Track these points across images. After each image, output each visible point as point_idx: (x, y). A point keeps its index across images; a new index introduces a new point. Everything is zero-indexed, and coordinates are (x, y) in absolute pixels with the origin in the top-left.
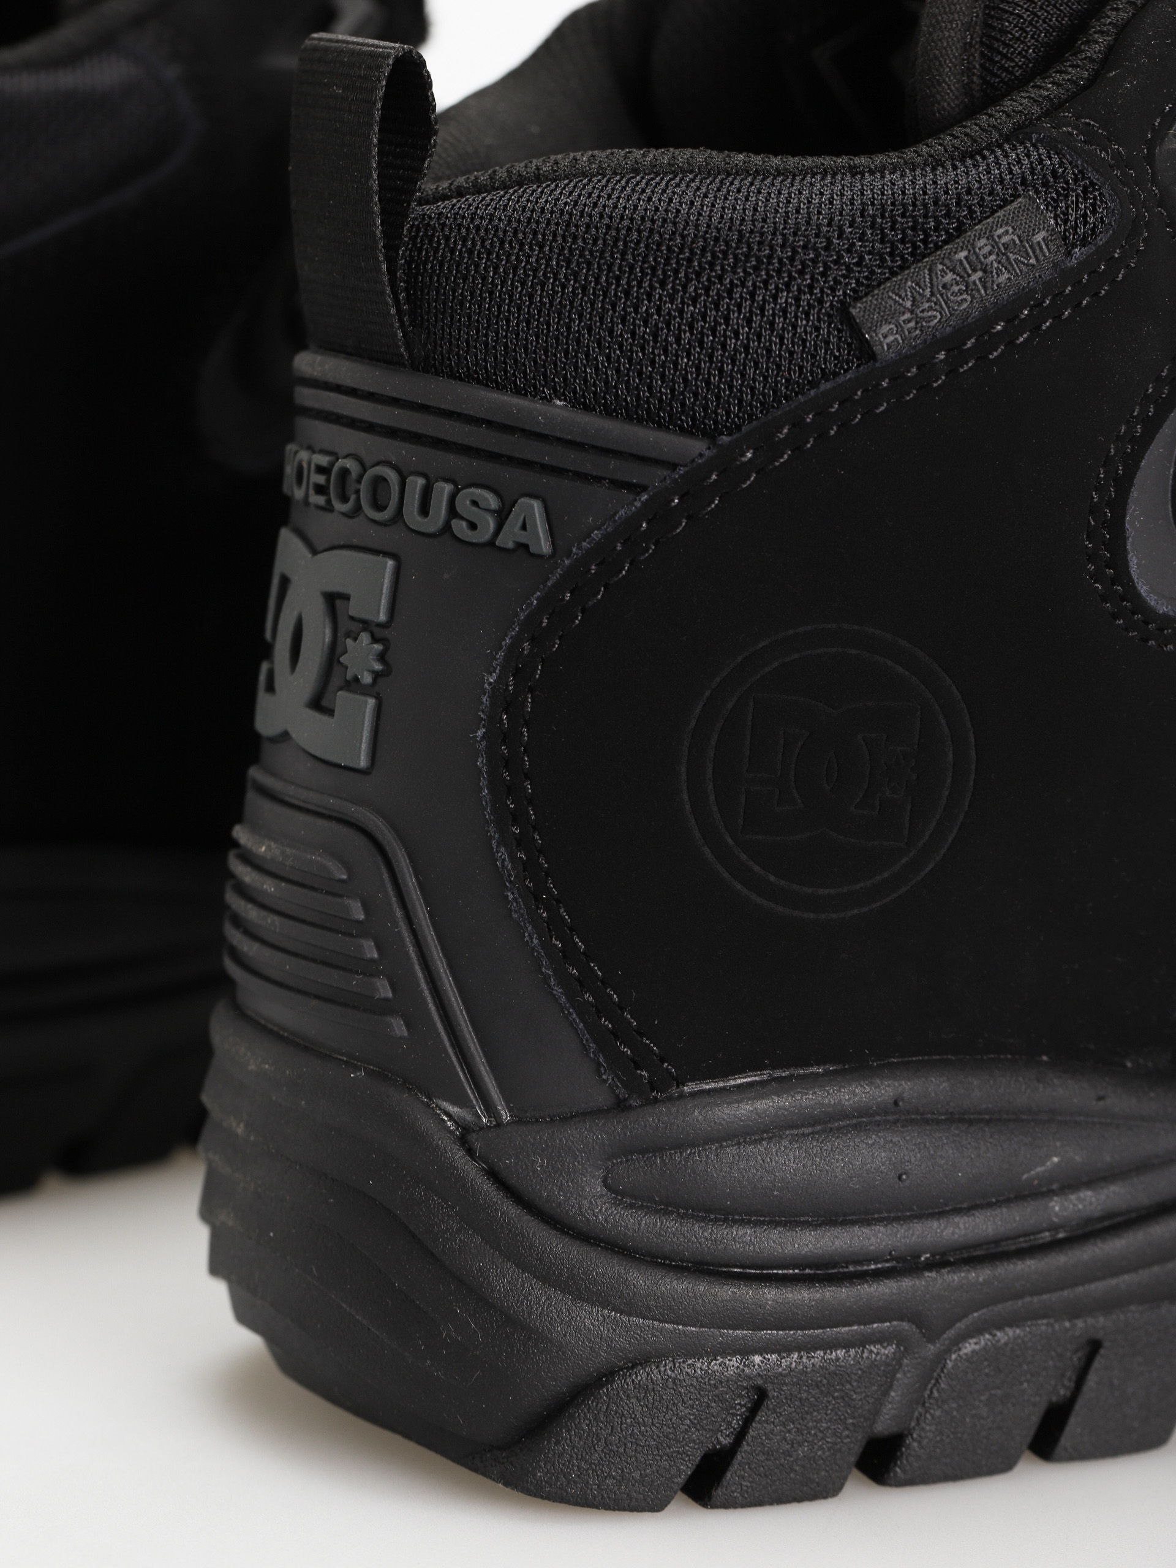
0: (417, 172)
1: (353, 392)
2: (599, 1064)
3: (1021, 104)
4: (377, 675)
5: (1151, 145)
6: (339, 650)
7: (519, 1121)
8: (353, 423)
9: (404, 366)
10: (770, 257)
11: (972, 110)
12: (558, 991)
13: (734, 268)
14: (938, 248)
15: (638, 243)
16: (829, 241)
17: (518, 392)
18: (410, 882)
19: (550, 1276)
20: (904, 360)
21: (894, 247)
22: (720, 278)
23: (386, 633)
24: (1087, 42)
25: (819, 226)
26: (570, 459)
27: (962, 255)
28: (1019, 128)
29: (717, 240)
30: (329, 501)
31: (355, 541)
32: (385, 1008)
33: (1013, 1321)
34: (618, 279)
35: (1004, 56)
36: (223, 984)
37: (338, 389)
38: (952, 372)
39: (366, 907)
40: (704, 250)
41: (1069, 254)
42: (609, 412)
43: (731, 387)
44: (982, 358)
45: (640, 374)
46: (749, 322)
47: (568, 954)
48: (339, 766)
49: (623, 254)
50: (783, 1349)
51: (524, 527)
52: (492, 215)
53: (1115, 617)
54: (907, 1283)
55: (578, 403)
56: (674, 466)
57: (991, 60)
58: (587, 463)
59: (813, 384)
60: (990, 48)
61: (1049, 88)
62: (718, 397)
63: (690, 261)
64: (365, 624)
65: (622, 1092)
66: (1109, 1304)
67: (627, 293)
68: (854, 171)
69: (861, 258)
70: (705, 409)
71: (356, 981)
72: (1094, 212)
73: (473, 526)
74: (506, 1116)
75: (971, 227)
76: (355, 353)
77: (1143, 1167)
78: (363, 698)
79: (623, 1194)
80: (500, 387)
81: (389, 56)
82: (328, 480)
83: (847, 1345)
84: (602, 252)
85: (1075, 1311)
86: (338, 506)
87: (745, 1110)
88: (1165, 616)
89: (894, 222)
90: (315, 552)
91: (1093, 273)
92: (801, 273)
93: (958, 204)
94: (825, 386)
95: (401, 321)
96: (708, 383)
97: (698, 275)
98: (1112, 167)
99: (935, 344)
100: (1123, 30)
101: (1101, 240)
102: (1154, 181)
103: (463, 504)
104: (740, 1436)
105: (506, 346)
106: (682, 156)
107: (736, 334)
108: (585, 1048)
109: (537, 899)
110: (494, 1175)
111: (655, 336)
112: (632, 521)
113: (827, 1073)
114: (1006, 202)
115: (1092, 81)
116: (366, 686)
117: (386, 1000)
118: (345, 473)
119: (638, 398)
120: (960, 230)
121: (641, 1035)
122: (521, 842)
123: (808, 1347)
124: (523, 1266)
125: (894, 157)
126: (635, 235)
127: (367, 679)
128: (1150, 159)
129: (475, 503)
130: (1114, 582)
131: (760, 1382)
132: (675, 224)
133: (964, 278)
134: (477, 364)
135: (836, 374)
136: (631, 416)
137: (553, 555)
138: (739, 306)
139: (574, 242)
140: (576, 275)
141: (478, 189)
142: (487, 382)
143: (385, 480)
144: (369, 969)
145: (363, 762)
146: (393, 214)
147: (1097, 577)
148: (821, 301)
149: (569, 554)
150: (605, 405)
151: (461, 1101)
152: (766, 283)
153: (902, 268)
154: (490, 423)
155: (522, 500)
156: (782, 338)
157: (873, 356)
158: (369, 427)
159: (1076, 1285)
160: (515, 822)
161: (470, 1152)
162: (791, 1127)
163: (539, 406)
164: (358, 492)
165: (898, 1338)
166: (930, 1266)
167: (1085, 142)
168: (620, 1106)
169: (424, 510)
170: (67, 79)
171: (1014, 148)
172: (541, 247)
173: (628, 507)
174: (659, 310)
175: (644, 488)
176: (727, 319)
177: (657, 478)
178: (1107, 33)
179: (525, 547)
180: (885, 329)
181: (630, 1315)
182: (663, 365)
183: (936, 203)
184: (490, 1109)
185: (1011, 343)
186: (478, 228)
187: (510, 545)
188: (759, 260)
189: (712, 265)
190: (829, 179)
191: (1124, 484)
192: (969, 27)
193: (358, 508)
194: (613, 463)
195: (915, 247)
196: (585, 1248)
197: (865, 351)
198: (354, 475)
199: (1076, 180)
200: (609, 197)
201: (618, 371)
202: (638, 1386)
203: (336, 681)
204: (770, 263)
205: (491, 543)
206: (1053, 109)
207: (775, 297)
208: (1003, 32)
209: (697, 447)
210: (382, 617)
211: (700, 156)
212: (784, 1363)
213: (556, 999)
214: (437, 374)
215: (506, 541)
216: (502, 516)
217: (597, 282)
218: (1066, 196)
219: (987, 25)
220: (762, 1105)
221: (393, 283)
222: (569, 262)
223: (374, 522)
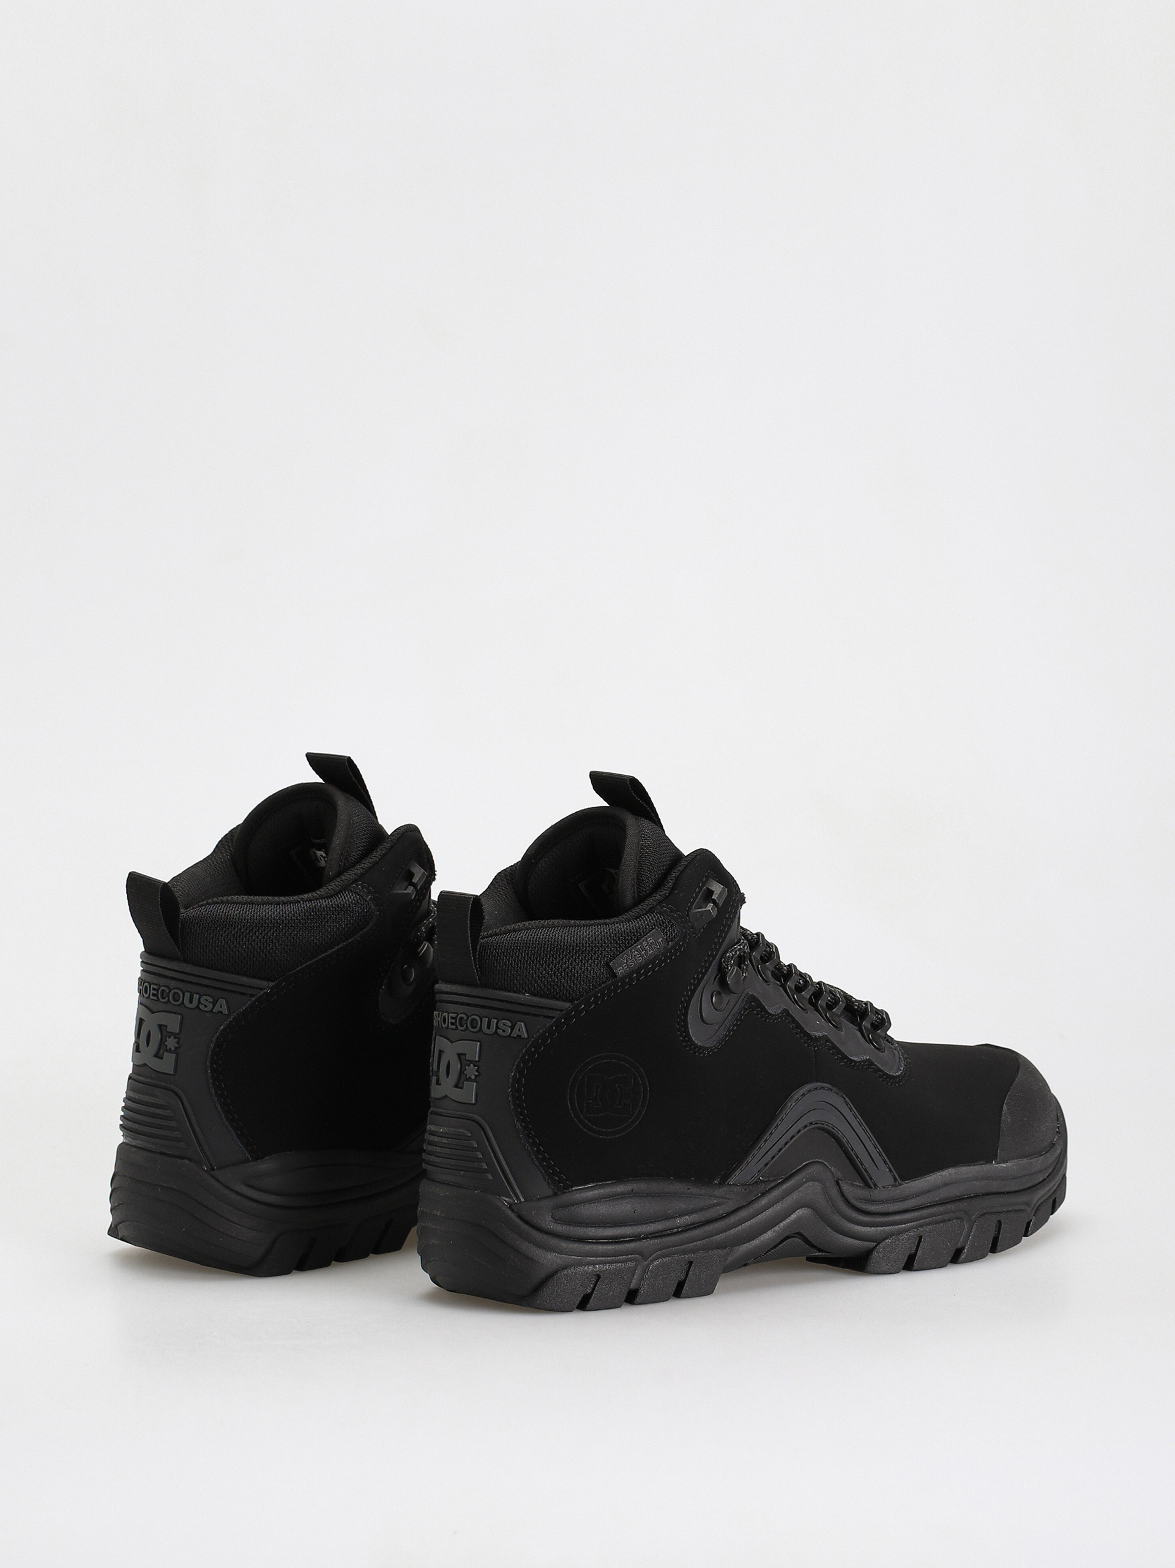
0: (480, 931)
1: (462, 995)
2: (549, 1183)
3: (650, 902)
4: (476, 1076)
5: (688, 911)
6: (463, 1070)
7: (526, 1201)
8: (462, 1004)
9: (478, 986)
10: (585, 950)
11: (636, 904)
12: (536, 1162)
13: (576, 953)
14: (632, 945)
15: (547, 948)
16: (602, 944)
17: (515, 992)
18: (491, 1135)
19: (538, 1245)
20: (624, 977)
21: (620, 945)
22: (572, 957)
23: (478, 1064)
24: (667, 883)
25: (599, 941)
26: (532, 1010)
27: (639, 946)
28: (651, 908)
29: (570, 946)
30: (457, 1027)
31: (466, 1038)
32: (486, 1171)
33: (667, 1256)
34: (543, 959)
35: (643, 887)
36: (424, 1174)
37: (456, 994)
38: (638, 980)
39: (477, 1143)
40: (567, 949)
41: (668, 944)
42: (541, 996)
43: (576, 987)
44: (646, 975)
45: (551, 985)
46: (581, 969)
47: (539, 1150)
48: (466, 1103)
49: (544, 951)
50: (605, 1263)
51: (519, 1030)
52: (503, 942)
53: (686, 1047)
54: (638, 1243)
55: (533, 994)
56: (561, 1011)
57: (640, 889)
58: (537, 1011)
59: (600, 985)
60: (639, 885)
61: (658, 896)
62: (573, 991)
63: (563, 952)
64: (471, 1062)
65: (556, 1190)
66: (694, 1251)
67: (546, 962)
68: (606, 924)
69: (611, 949)
70: (570, 994)
71: (476, 1164)
72: (674, 932)
73: (504, 1031)
74: (523, 1200)
75: (641, 939)
76: (461, 983)
77: (701, 1210)
78: (472, 1083)
79: (557, 1220)
80: (509, 991)
81: (471, 898)
82: (456, 1021)
83: (622, 1262)
84: (537, 951)
85: (684, 1252)
86: (459, 1028)
87: (590, 1194)
88: (700, 1046)
89: (619, 938)
90: (452, 1042)
91: (675, 949)
92: (595, 954)
93: (637, 932)
94: (603, 986)
95: (478, 974)
96: (570, 986)
97: (566, 956)
98: (678, 919)
99: (633, 972)
100: (677, 878)
101: (677, 940)
102: (689, 922)
103: (501, 1025)
104: (593, 1289)
105: (511, 979)
106: (556, 922)
107: (577, 972)
108: (545, 1179)
109: (529, 1136)
110: (520, 1217)
111: (554, 974)
112: (551, 1027)
113: (612, 1183)
114: (650, 931)
115: (670, 894)
116: (473, 1079)
117: (485, 1169)
118: (461, 1018)
119: (550, 992)
120: (638, 940)
121: (560, 1173)
122: (523, 1121)
123: (611, 1263)
124: (530, 1242)
125: (616, 919)
126: (546, 946)
127: (473, 1077)
128: (688, 915)
129: (504, 1024)
130: (685, 1037)
131: (598, 1273)
132: (558, 942)
133: (640, 953)
134: (502, 984)
135: (606, 982)
136: (548, 997)
137: (528, 1038)
138: (578, 964)
139: (529, 948)
140: (530, 958)
141: (496, 935)
142: (505, 990)
143: (476, 1020)
144: (479, 1160)
145: (474, 1102)
146: (475, 941)
147: (681, 1036)
148: (601, 962)
149: (533, 1037)
150: (541, 994)
151: (509, 1197)
152: (585, 957)
153: (623, 951)
154: (507, 1001)
155: (518, 1023)
156: (590, 973)
157: (616, 976)
158: (468, 1005)
159: (685, 1244)
160: (521, 1115)
161: (513, 1211)
162: (603, 1198)
163: (521, 996)
164: (466, 1024)
165: (636, 1260)
166: (644, 1238)
167: (670, 912)
168: (555, 1194)
169: (488, 1027)
170: (335, 901)
171: (651, 915)
172: (519, 950)
173: (549, 1023)
174: (555, 967)
175: (554, 1018)
176: (575, 968)
177: (557, 1014)
178: (673, 879)
179: (520, 1036)
180: (619, 969)
181: (561, 1254)
182: (557, 982)
183: (630, 932)
184: (518, 1198)
185: (653, 971)
186: (499, 946)
187: (515, 1036)
188: (583, 951)
189: (569, 953)
190: (599, 927)
191: (687, 1009)
192: (633, 879)
193: (467, 1028)
194: (544, 1011)
195: (626, 945)
196: (547, 1236)
197: (614, 975)
198: (465, 1019)
199: (669, 923)
200: (537, 935)
201: (544, 984)
202: (564, 1275)
203: (462, 1079)
204: (586, 952)
205: (510, 1035)
206: (660, 903)
207: (588, 961)
208: (643, 880)
209: (568, 1005)
210: (477, 1059)
211: (561, 922)
212: (605, 1267)
213: (536, 1165)
214: (489, 988)
215: (514, 1035)
216: (512, 1028)
217: (537, 960)
218: (666, 928)
219: (638, 879)
220: (596, 1192)
221: (475, 963)
222: (528, 954)
223: (473, 1032)
